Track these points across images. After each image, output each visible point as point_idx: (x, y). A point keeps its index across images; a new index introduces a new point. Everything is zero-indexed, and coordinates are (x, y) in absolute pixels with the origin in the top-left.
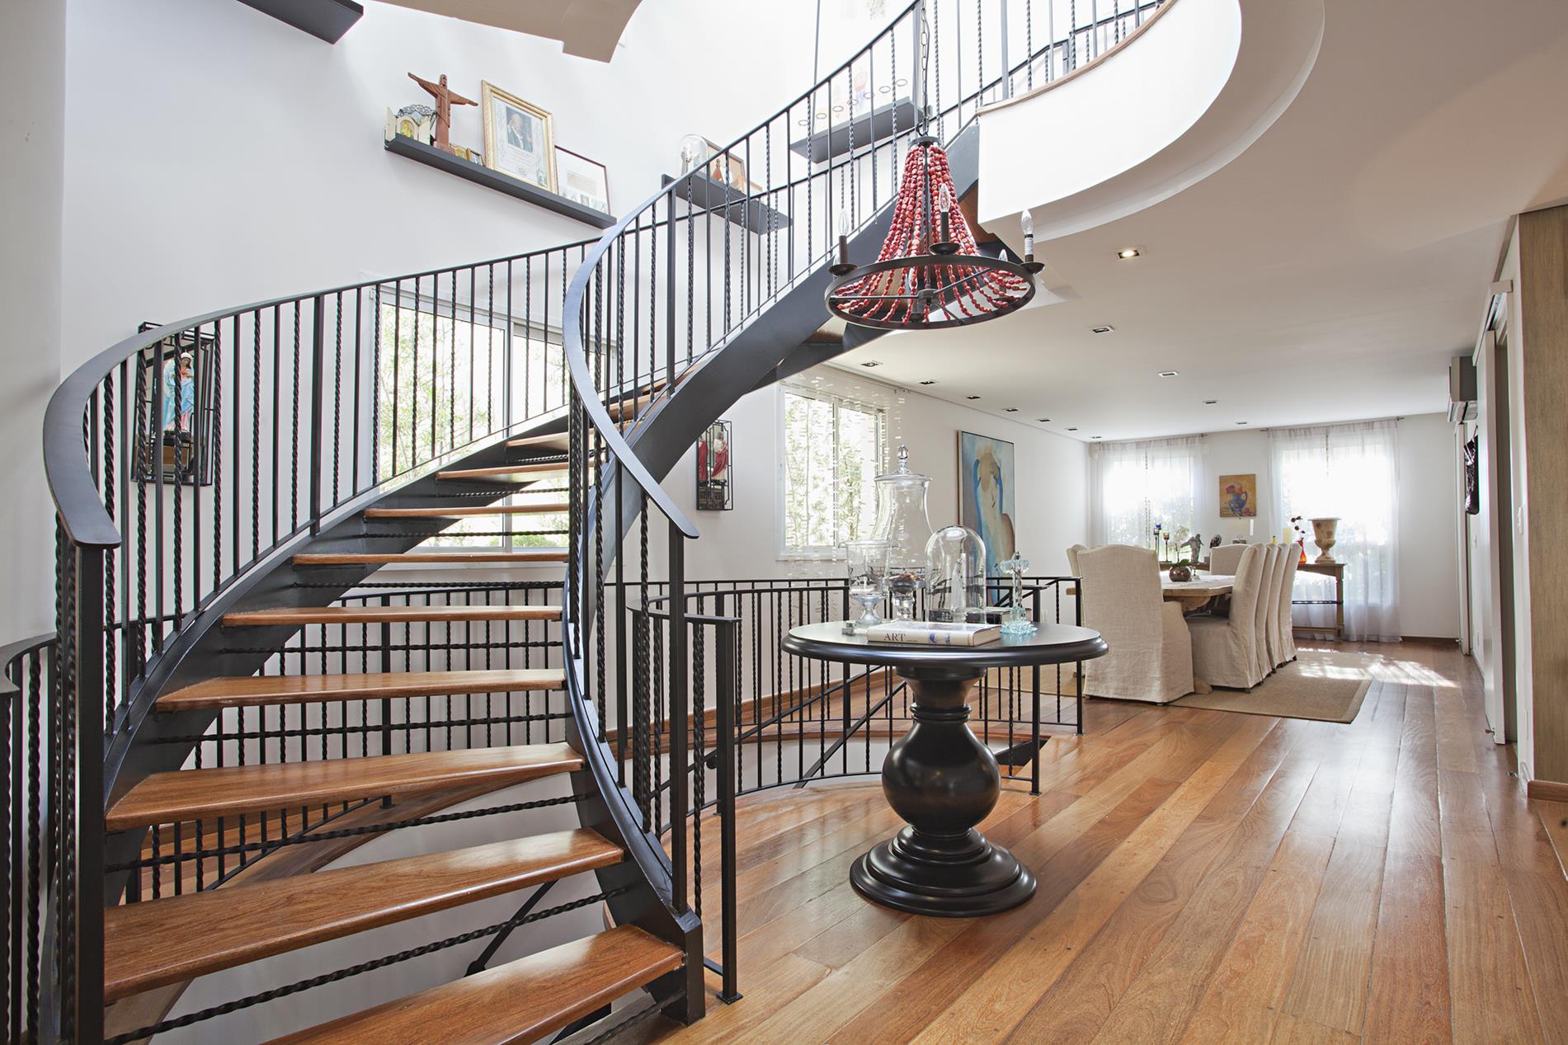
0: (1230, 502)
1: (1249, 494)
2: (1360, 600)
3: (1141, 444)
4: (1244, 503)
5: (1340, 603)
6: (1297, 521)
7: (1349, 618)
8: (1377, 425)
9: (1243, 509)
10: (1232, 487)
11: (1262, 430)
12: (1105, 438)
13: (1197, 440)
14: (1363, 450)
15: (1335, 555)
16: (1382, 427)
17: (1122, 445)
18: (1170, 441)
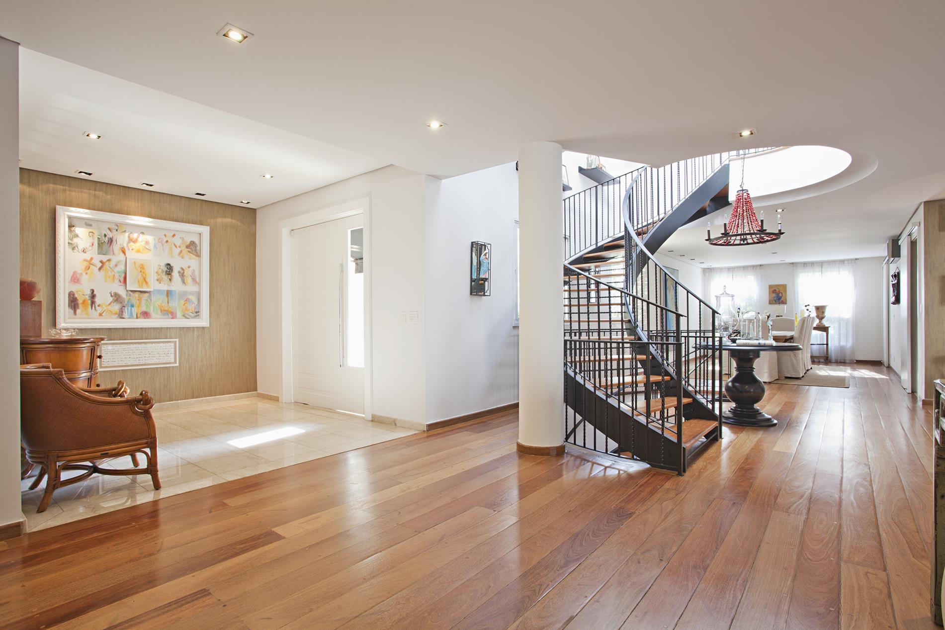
0: (774, 298)
1: (783, 293)
2: (837, 344)
3: (730, 269)
4: (781, 297)
5: (827, 344)
6: (808, 307)
7: (831, 352)
8: (846, 262)
9: (780, 301)
10: (775, 290)
11: (790, 264)
12: (714, 266)
13: (758, 268)
14: (839, 272)
15: (825, 323)
16: (848, 263)
17: (721, 269)
18: (745, 268)
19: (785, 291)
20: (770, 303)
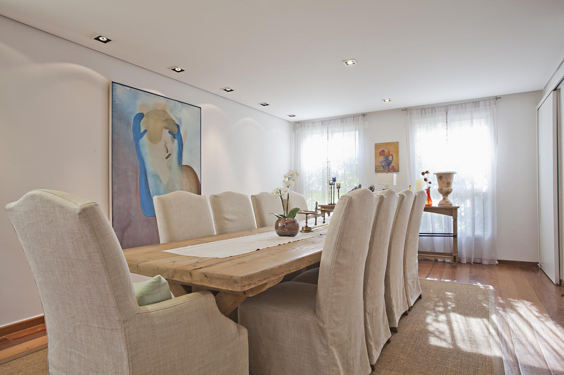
0: (381, 162)
1: (394, 156)
2: (469, 233)
3: (326, 122)
4: (391, 162)
5: (455, 236)
6: (426, 175)
7: (461, 247)
8: (482, 103)
9: (390, 167)
10: (383, 151)
11: (403, 110)
13: (360, 118)
14: (472, 122)
15: (452, 200)
16: (485, 105)
17: (313, 123)
18: (343, 119)
19: (397, 152)
20: (377, 171)
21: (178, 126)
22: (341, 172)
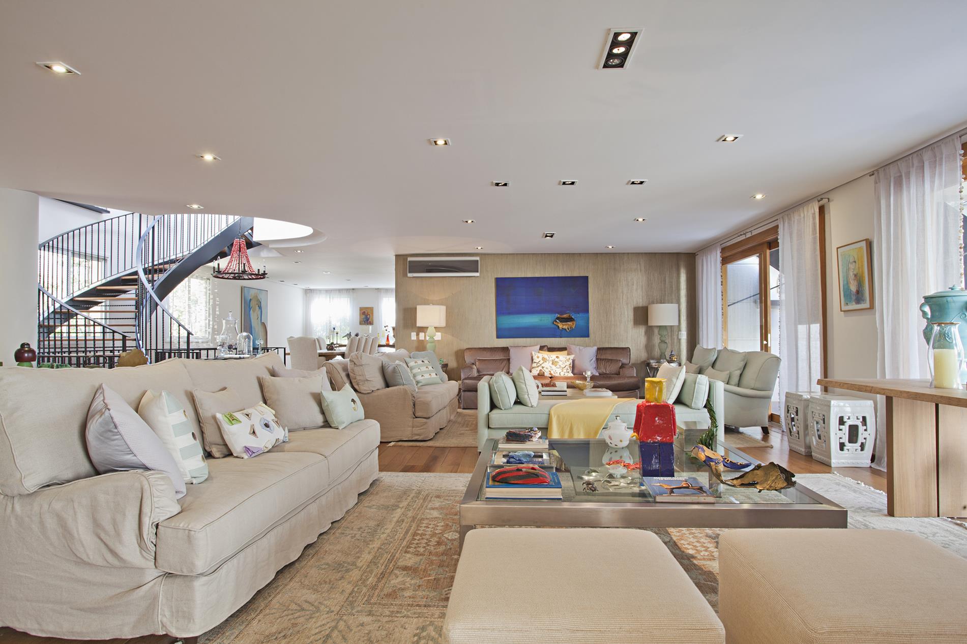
0: (363, 319)
1: (371, 315)
3: (328, 291)
4: (369, 319)
6: (386, 327)
9: (368, 321)
10: (364, 312)
11: (376, 289)
12: (312, 287)
13: (351, 291)
17: (320, 291)
18: (340, 291)
19: (372, 314)
20: (360, 324)
21: (261, 303)
22: (338, 324)
